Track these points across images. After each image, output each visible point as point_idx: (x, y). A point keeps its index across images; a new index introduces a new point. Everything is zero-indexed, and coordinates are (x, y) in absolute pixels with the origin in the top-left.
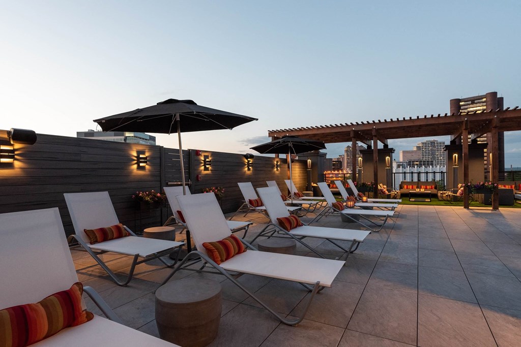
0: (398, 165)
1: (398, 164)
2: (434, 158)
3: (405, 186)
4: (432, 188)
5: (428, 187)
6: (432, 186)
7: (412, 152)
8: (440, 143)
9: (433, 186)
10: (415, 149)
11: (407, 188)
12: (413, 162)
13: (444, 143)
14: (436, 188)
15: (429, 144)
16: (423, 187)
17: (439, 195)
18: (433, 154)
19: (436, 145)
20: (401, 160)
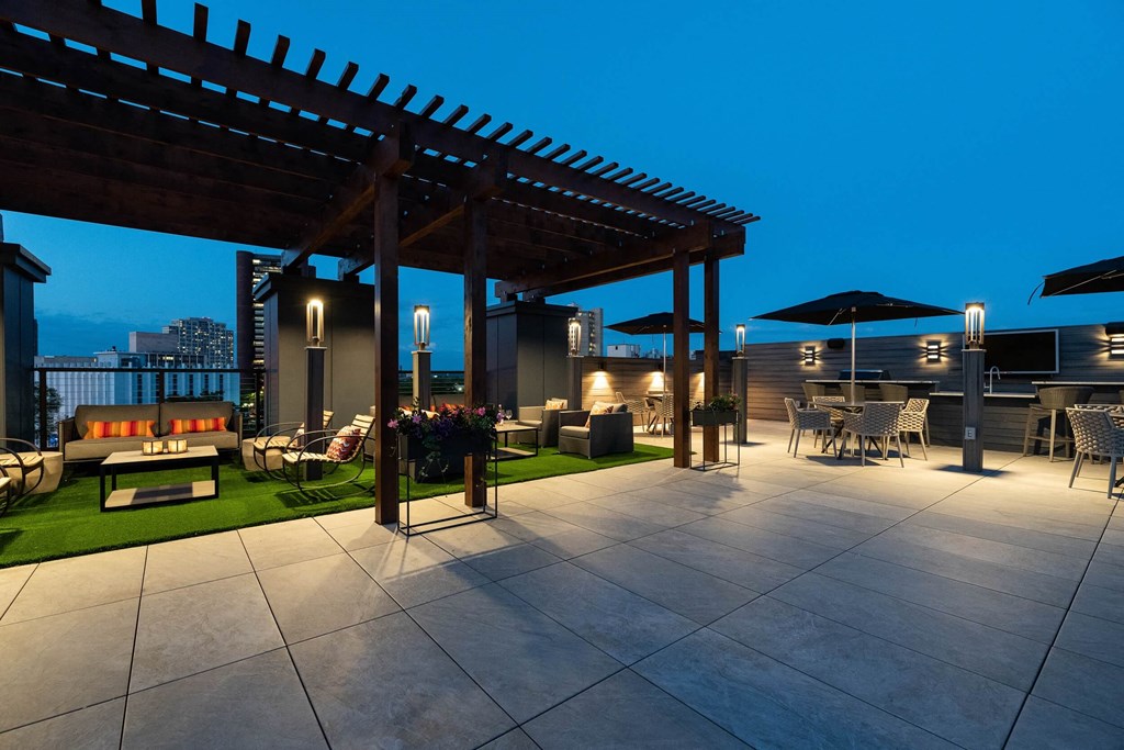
0: (123, 360)
1: (124, 357)
2: (204, 350)
3: (97, 428)
4: (217, 429)
5: (202, 425)
6: (216, 420)
7: (161, 336)
8: (217, 325)
9: (222, 420)
10: (166, 330)
11: (106, 435)
12: (161, 356)
13: (224, 326)
14: (231, 427)
15: (195, 324)
16: (179, 426)
17: (248, 453)
18: (203, 345)
19: (210, 327)
20: (133, 348)
